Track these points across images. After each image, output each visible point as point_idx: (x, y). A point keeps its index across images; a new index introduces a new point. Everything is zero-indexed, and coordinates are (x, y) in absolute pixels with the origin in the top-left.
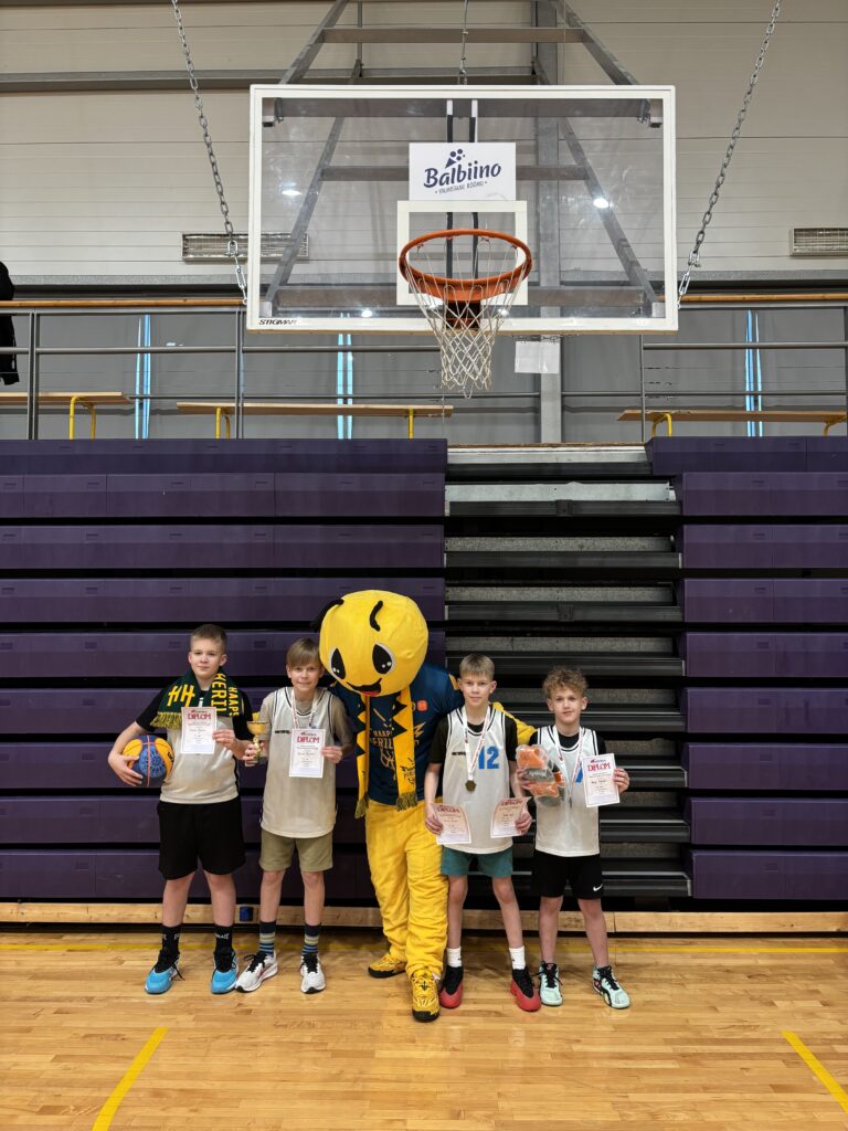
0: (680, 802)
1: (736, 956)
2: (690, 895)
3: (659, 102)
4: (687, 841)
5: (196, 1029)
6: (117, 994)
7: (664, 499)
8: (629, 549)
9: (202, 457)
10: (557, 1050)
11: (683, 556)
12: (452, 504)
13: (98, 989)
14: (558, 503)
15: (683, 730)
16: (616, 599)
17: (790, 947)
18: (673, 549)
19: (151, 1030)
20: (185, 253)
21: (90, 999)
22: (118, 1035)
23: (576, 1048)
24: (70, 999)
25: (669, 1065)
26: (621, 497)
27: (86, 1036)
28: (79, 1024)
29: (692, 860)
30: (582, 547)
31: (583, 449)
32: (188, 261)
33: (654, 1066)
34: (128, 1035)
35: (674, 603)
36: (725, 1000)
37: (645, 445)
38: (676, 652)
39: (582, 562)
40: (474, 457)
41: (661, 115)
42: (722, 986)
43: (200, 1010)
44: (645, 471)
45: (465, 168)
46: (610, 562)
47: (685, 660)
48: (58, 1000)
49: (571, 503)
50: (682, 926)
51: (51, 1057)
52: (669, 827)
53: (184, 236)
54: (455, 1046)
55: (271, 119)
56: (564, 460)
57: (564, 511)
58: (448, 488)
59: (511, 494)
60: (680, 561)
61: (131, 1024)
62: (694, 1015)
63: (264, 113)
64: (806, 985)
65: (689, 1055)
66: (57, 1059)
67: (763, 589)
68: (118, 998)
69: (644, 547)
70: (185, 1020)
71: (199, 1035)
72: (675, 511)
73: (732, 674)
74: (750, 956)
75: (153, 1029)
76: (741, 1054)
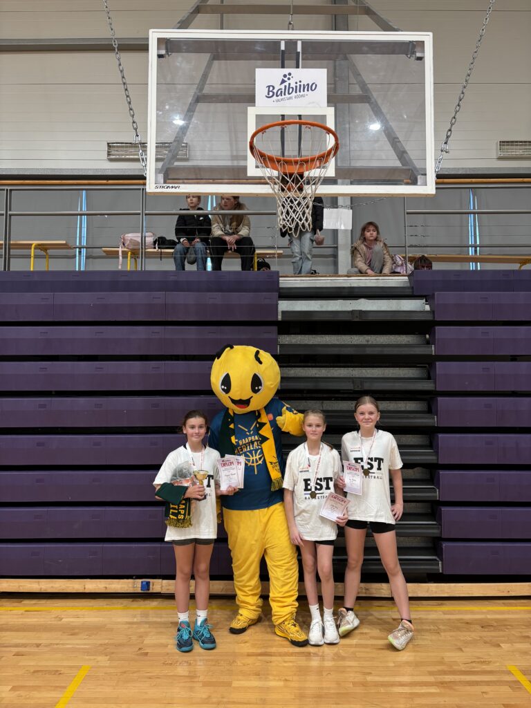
0: (433, 509)
1: (472, 612)
2: (441, 571)
3: (423, 42)
4: (438, 536)
5: (109, 667)
6: (58, 642)
7: (422, 310)
8: (399, 343)
9: (118, 282)
10: (356, 680)
11: (435, 347)
12: (283, 312)
13: (44, 638)
14: (353, 312)
15: (435, 462)
16: (390, 376)
17: (508, 606)
18: (428, 343)
19: (79, 668)
20: (109, 155)
21: (38, 645)
22: (57, 671)
23: (369, 678)
24: (25, 645)
25: (433, 690)
26: (394, 309)
27: (35, 672)
28: (30, 663)
29: (442, 548)
30: (368, 341)
31: (368, 278)
32: (111, 160)
33: (423, 691)
34: (63, 670)
35: (429, 378)
36: (467, 643)
37: (408, 276)
38: (430, 411)
39: (369, 351)
40: (296, 283)
41: (423, 51)
42: (464, 633)
43: (113, 653)
44: (409, 292)
45: (293, 85)
46: (387, 351)
47: (437, 415)
48: (17, 646)
49: (361, 312)
50: (436, 592)
51: (10, 687)
52: (427, 527)
53: (108, 144)
54: (287, 678)
55: (163, 52)
56: (355, 285)
57: (357, 317)
58: (280, 302)
59: (322, 307)
60: (433, 350)
61: (66, 663)
62: (448, 654)
63: (159, 48)
64: (521, 632)
65: (446, 683)
66: (14, 689)
67: (488, 368)
68: (57, 644)
69: (409, 342)
70: (103, 660)
71: (112, 670)
72: (429, 318)
73: (469, 425)
74: (482, 613)
75: (80, 667)
76: (481, 681)
